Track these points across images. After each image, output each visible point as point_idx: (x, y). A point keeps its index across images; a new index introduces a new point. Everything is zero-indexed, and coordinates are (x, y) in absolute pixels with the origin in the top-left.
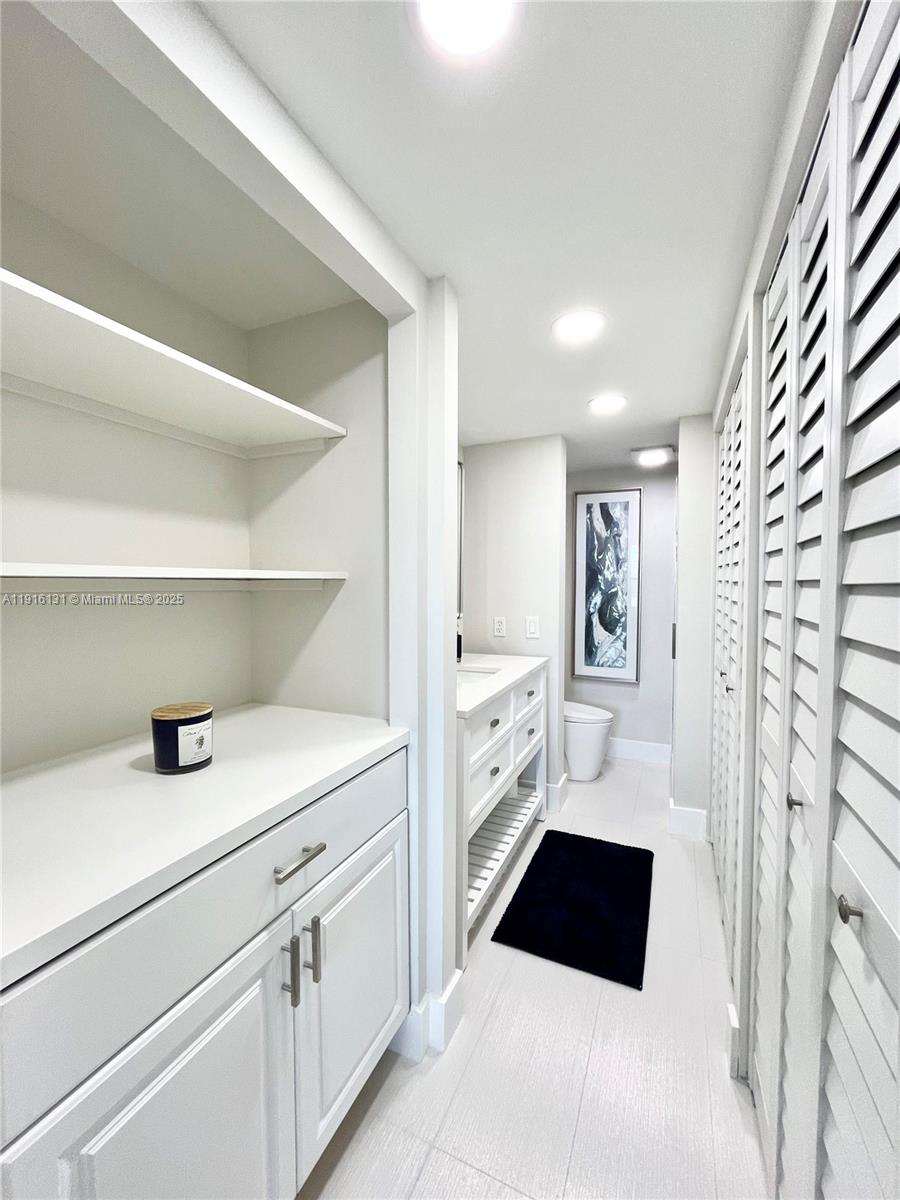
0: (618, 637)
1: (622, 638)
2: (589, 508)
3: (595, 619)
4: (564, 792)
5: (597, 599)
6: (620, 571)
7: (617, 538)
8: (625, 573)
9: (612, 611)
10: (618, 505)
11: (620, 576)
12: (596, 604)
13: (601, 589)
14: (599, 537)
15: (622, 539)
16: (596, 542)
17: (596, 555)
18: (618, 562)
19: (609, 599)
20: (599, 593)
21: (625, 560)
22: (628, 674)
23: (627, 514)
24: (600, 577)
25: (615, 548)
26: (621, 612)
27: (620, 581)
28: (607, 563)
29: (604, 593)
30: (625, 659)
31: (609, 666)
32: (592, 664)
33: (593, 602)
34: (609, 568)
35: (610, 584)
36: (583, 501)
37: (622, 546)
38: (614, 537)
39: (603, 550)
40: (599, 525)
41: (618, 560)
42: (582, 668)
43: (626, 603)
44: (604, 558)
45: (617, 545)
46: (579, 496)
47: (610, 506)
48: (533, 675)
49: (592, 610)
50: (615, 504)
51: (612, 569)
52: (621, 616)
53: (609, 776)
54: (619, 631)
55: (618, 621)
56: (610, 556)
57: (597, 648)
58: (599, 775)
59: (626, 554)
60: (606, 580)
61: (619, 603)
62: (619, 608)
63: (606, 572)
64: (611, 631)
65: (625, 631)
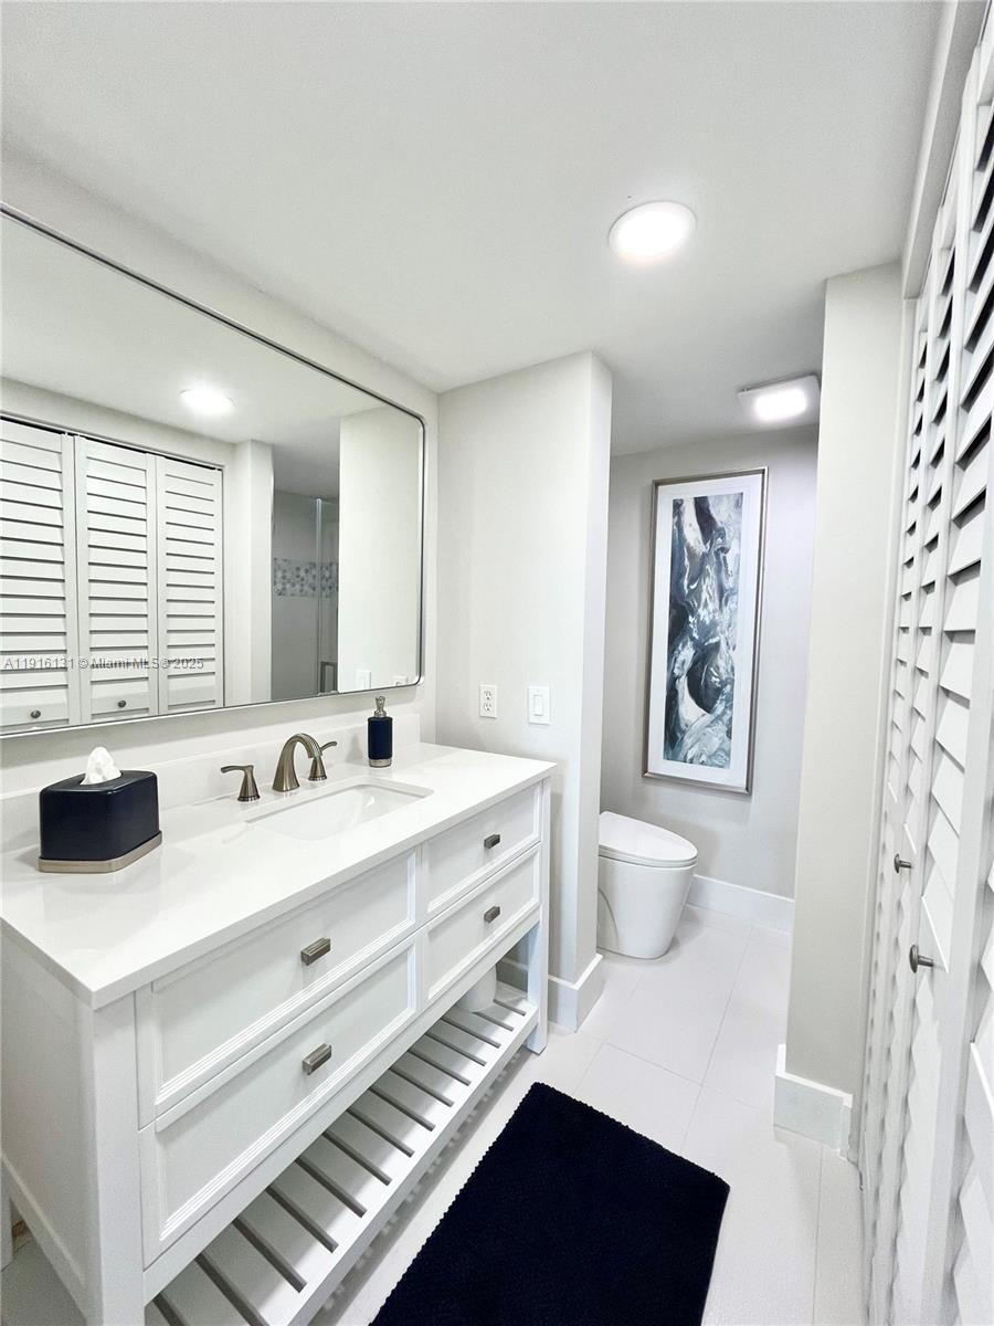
0: (719, 718)
1: (726, 718)
2: (677, 506)
3: (683, 685)
4: (596, 986)
5: (687, 654)
6: (726, 609)
7: (722, 555)
8: (733, 612)
9: (709, 674)
10: (725, 499)
11: (724, 618)
12: (683, 663)
13: (693, 639)
14: (692, 555)
15: (730, 557)
16: (687, 562)
17: (686, 582)
18: (723, 594)
19: (705, 655)
20: (690, 644)
21: (734, 591)
22: (734, 776)
23: (740, 513)
24: (691, 619)
25: (718, 572)
26: (724, 677)
27: (725, 625)
28: (704, 595)
29: (697, 645)
30: (728, 754)
31: (702, 763)
32: (674, 758)
33: (680, 659)
34: (706, 605)
35: (707, 630)
36: (667, 495)
37: (731, 567)
38: (717, 554)
39: (699, 574)
40: (692, 533)
41: (721, 590)
42: (659, 763)
43: (734, 662)
44: (699, 589)
45: (721, 566)
46: (660, 487)
47: (711, 502)
48: (516, 799)
49: (676, 671)
50: (719, 498)
51: (711, 607)
52: (724, 683)
53: (688, 949)
54: (720, 707)
55: (719, 691)
56: (708, 586)
57: (684, 732)
58: (673, 944)
59: (736, 582)
60: (701, 624)
61: (721, 662)
62: (722, 670)
63: (702, 612)
64: (708, 708)
65: (731, 707)
